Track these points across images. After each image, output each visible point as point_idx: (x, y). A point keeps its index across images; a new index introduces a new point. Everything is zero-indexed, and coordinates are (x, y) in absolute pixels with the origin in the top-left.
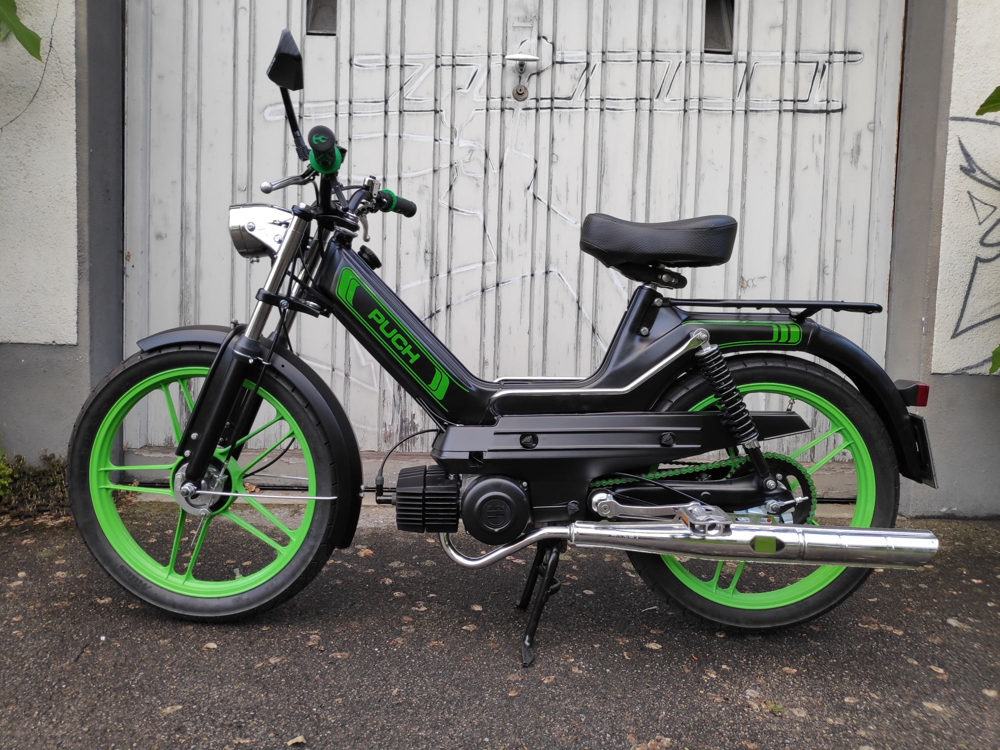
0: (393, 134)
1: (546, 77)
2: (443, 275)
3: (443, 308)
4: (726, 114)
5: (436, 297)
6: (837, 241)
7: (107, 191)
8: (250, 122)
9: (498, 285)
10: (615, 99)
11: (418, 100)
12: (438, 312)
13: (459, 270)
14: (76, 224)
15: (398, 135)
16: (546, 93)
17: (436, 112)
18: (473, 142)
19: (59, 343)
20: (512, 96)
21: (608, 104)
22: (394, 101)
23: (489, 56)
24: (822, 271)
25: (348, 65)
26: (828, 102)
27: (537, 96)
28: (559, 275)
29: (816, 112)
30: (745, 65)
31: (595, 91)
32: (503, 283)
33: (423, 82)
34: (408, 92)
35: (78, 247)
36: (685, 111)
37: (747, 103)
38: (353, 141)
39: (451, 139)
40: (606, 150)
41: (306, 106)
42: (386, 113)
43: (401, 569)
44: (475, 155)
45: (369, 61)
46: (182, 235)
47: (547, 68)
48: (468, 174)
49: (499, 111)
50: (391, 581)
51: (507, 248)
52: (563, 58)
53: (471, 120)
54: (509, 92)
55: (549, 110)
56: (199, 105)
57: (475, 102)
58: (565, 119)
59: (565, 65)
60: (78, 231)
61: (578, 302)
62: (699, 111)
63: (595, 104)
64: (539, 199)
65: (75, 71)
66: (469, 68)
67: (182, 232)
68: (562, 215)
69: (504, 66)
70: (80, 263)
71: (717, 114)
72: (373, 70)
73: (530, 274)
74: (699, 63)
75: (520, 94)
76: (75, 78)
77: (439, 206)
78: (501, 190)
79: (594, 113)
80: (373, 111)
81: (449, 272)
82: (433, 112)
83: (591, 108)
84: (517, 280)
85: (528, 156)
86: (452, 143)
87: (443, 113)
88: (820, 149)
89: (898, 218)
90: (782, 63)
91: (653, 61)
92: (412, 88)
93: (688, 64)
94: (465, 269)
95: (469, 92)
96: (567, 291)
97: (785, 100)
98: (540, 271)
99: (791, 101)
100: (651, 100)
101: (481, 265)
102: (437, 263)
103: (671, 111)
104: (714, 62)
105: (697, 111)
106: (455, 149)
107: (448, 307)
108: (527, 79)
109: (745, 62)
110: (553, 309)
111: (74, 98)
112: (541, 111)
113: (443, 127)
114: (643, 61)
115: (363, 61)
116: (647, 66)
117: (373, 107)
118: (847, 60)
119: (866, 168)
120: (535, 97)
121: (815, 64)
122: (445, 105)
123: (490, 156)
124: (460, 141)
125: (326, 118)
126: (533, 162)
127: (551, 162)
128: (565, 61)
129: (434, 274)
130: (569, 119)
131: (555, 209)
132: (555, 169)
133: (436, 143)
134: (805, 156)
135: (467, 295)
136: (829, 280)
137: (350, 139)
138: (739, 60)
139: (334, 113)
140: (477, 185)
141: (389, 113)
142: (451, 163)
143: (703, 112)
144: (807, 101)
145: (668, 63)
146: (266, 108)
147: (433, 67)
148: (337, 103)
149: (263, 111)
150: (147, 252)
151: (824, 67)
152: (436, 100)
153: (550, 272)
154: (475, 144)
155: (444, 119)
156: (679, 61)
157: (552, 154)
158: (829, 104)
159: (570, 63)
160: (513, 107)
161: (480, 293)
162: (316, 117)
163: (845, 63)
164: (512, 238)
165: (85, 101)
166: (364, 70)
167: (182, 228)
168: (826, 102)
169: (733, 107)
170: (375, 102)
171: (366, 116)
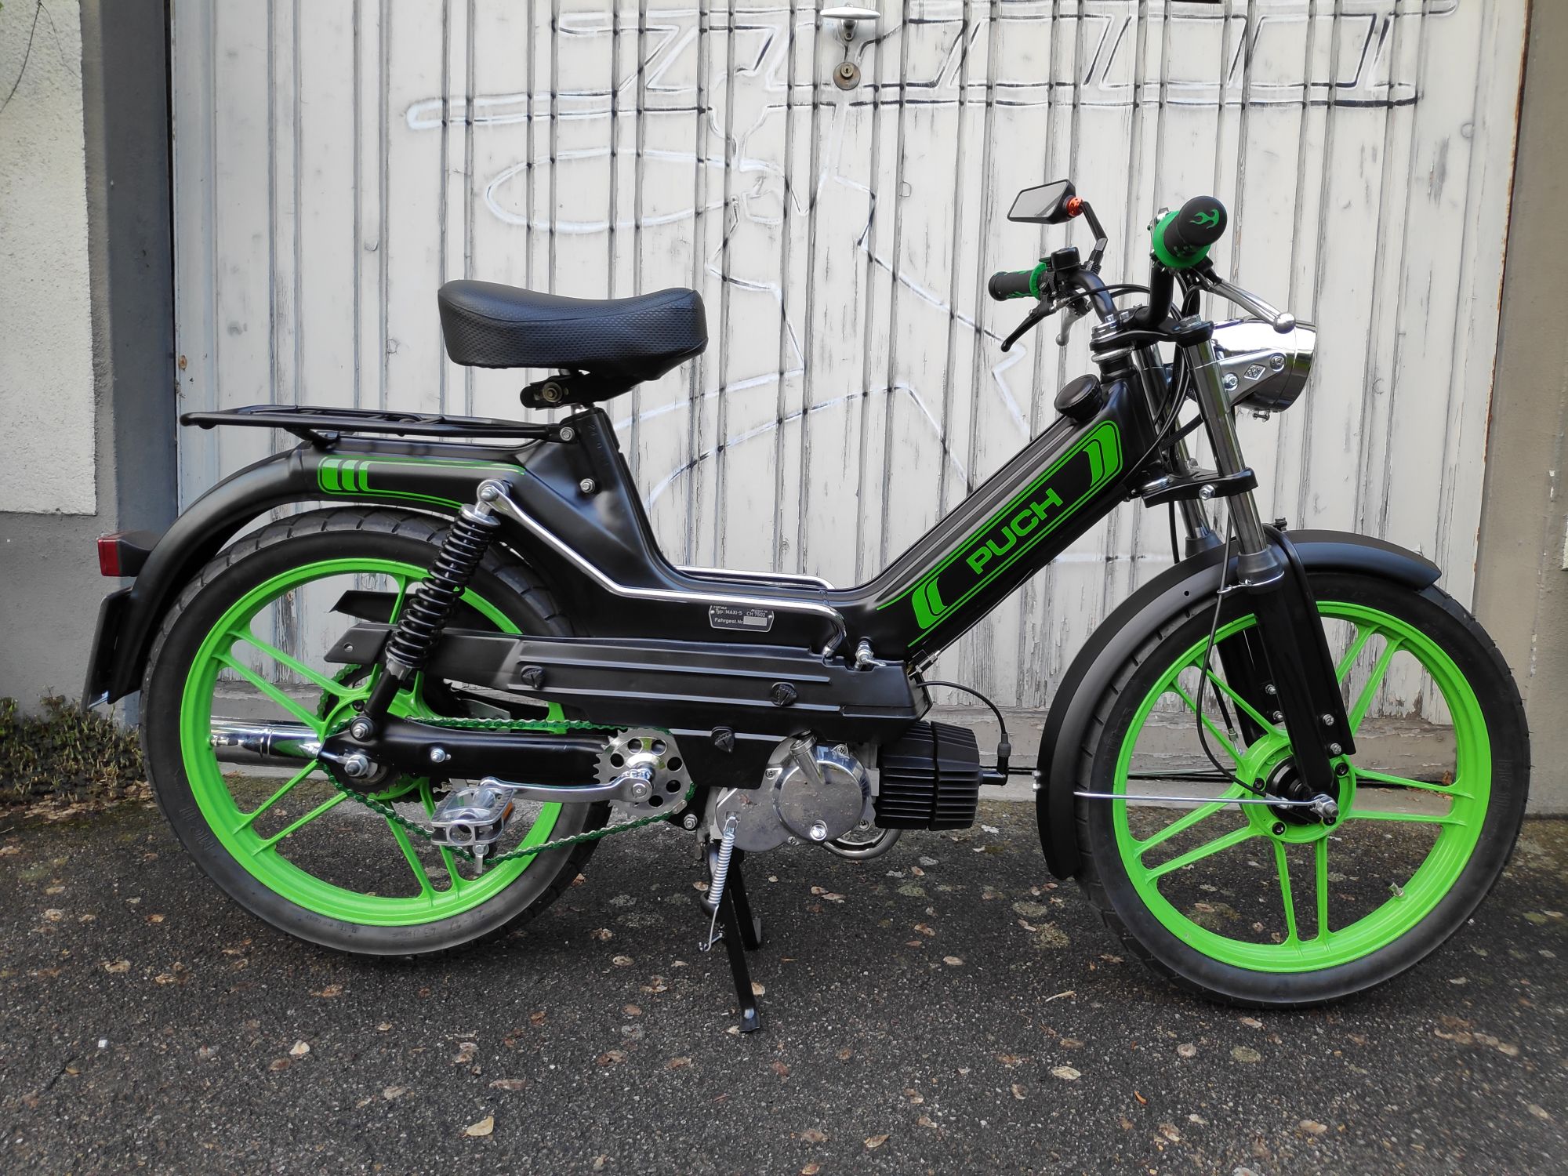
0: (626, 151)
1: (892, 47)
2: (712, 394)
3: (711, 450)
4: (1208, 110)
5: (700, 432)
6: (1398, 334)
7: (144, 252)
8: (384, 132)
9: (805, 411)
10: (1012, 86)
11: (669, 90)
12: (703, 457)
13: (738, 387)
14: (89, 309)
15: (635, 151)
16: (891, 75)
17: (701, 110)
18: (764, 163)
19: (66, 512)
20: (832, 81)
21: (1000, 94)
22: (628, 91)
23: (792, 12)
24: (1371, 386)
25: (550, 30)
26: (1391, 86)
27: (875, 80)
28: (912, 394)
29: (1368, 104)
30: (1244, 21)
31: (977, 72)
32: (814, 408)
33: (677, 58)
34: (652, 78)
35: (94, 349)
36: (1136, 105)
37: (1245, 89)
38: (558, 164)
39: (727, 157)
40: (996, 176)
41: (477, 102)
42: (614, 113)
43: (628, 910)
44: (767, 185)
45: (585, 23)
46: (273, 327)
47: (894, 32)
48: (756, 219)
49: (811, 107)
50: (610, 935)
51: (823, 347)
52: (921, 13)
53: (761, 125)
54: (827, 74)
55: (897, 106)
56: (297, 102)
57: (768, 92)
58: (925, 122)
59: (926, 25)
60: (92, 322)
61: (943, 441)
62: (1161, 106)
63: (977, 94)
64: (878, 262)
65: (80, 44)
66: (758, 33)
67: (272, 322)
68: (918, 288)
69: (818, 28)
70: (98, 377)
71: (1193, 111)
72: (592, 38)
73: (861, 392)
74: (1163, 19)
75: (846, 78)
76: (80, 59)
77: (705, 275)
78: (812, 246)
79: (976, 111)
80: (592, 111)
81: (722, 390)
82: (696, 111)
83: (970, 102)
84: (840, 402)
85: (860, 187)
86: (727, 165)
87: (713, 113)
88: (1374, 172)
89: (1510, 293)
90: (1311, 17)
91: (1080, 18)
92: (659, 69)
93: (1142, 22)
94: (749, 384)
95: (758, 76)
96: (925, 421)
97: (1313, 85)
98: (878, 387)
99: (1325, 85)
100: (1075, 85)
101: (777, 376)
102: (701, 373)
103: (1111, 105)
104: (1189, 17)
105: (1158, 104)
106: (734, 175)
107: (720, 449)
108: (859, 50)
109: (1244, 17)
110: (900, 453)
111: (81, 92)
112: (882, 107)
113: (712, 138)
114: (1062, 16)
115: (575, 23)
116: (1069, 25)
117: (592, 103)
118: (1427, 11)
119: (1454, 205)
120: (872, 83)
121: (1370, 19)
122: (716, 99)
123: (793, 187)
124: (742, 161)
125: (512, 124)
126: (868, 196)
127: (899, 197)
128: (925, 18)
129: (697, 394)
130: (932, 121)
131: (907, 280)
132: (906, 208)
133: (701, 164)
134: (1347, 184)
135: (753, 429)
136: (1383, 402)
137: (553, 160)
138: (1234, 12)
139: (526, 114)
140: (771, 238)
141: (619, 114)
142: (725, 199)
143: (1167, 107)
144: (1353, 85)
145: (1107, 20)
146: (409, 107)
147: (696, 31)
148: (530, 96)
149: (406, 113)
150: (213, 355)
151: (1386, 24)
152: (700, 90)
153: (895, 388)
154: (767, 166)
155: (715, 123)
156: (1127, 16)
157: (900, 183)
158: (1393, 90)
159: (934, 22)
160: (834, 101)
161: (774, 426)
162: (495, 122)
163: (1424, 15)
164: (831, 329)
165: (99, 96)
166: (576, 39)
167: (272, 315)
168: (1387, 87)
169: (1221, 98)
170: (596, 95)
171: (580, 120)
